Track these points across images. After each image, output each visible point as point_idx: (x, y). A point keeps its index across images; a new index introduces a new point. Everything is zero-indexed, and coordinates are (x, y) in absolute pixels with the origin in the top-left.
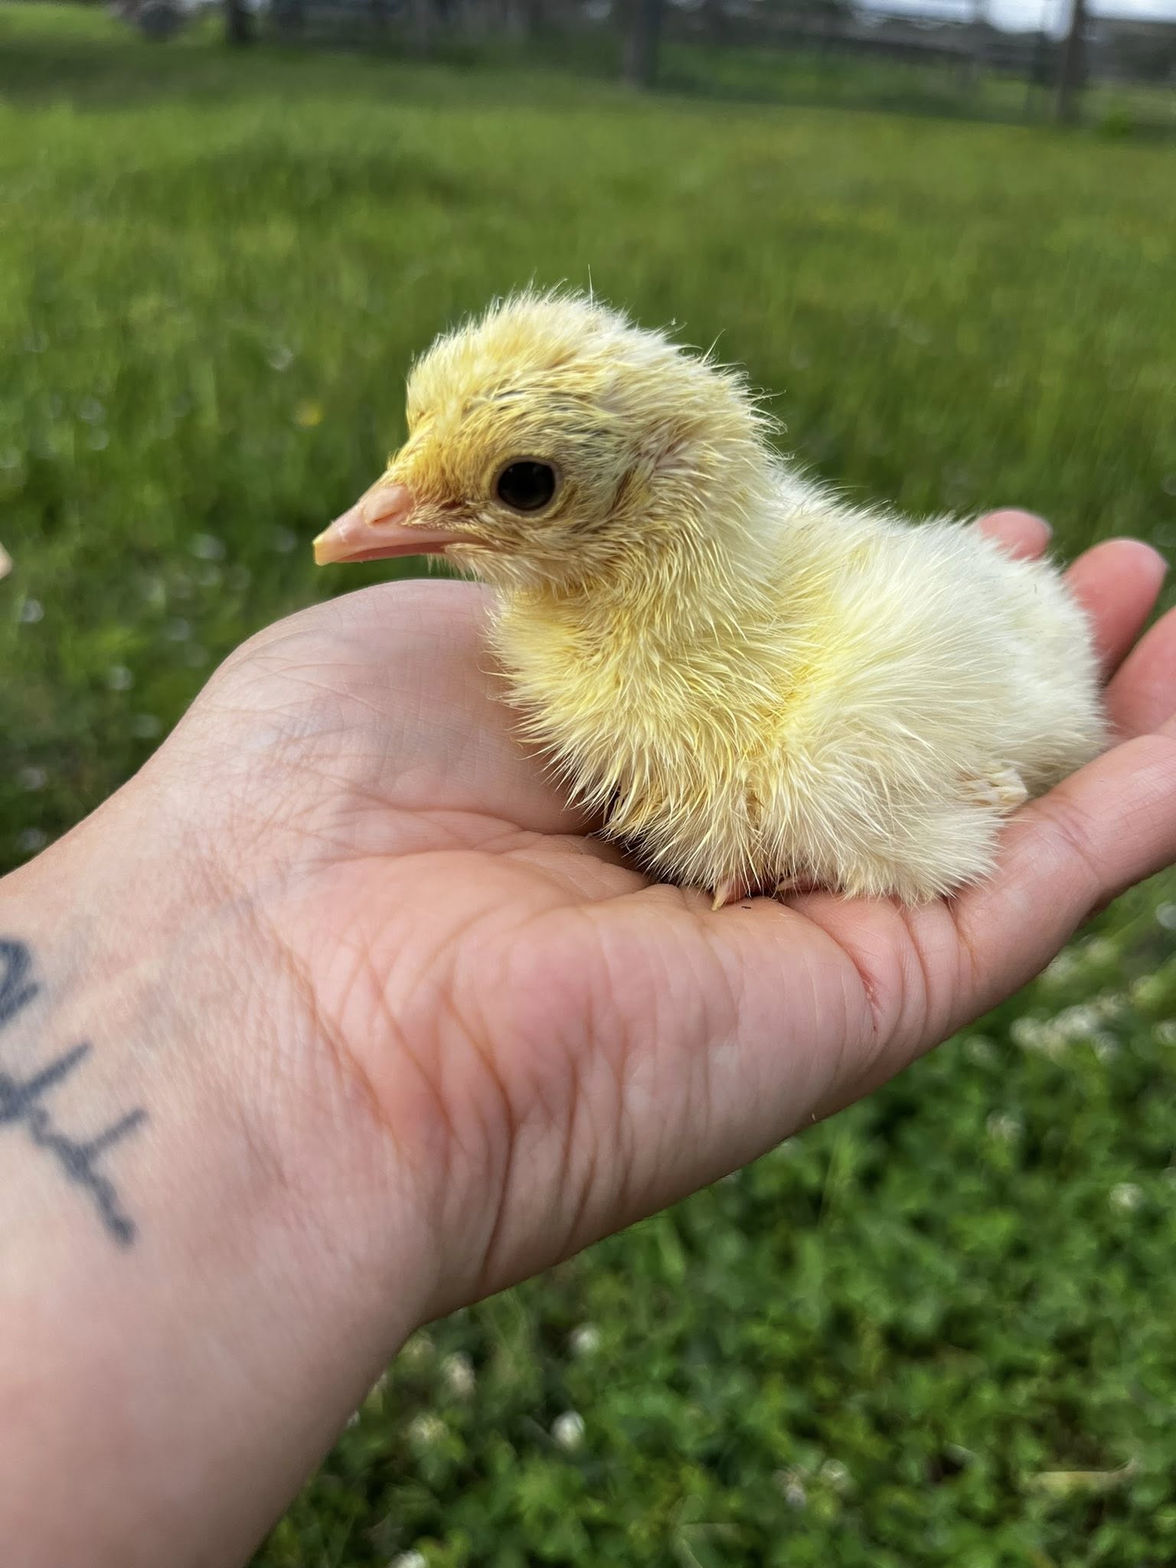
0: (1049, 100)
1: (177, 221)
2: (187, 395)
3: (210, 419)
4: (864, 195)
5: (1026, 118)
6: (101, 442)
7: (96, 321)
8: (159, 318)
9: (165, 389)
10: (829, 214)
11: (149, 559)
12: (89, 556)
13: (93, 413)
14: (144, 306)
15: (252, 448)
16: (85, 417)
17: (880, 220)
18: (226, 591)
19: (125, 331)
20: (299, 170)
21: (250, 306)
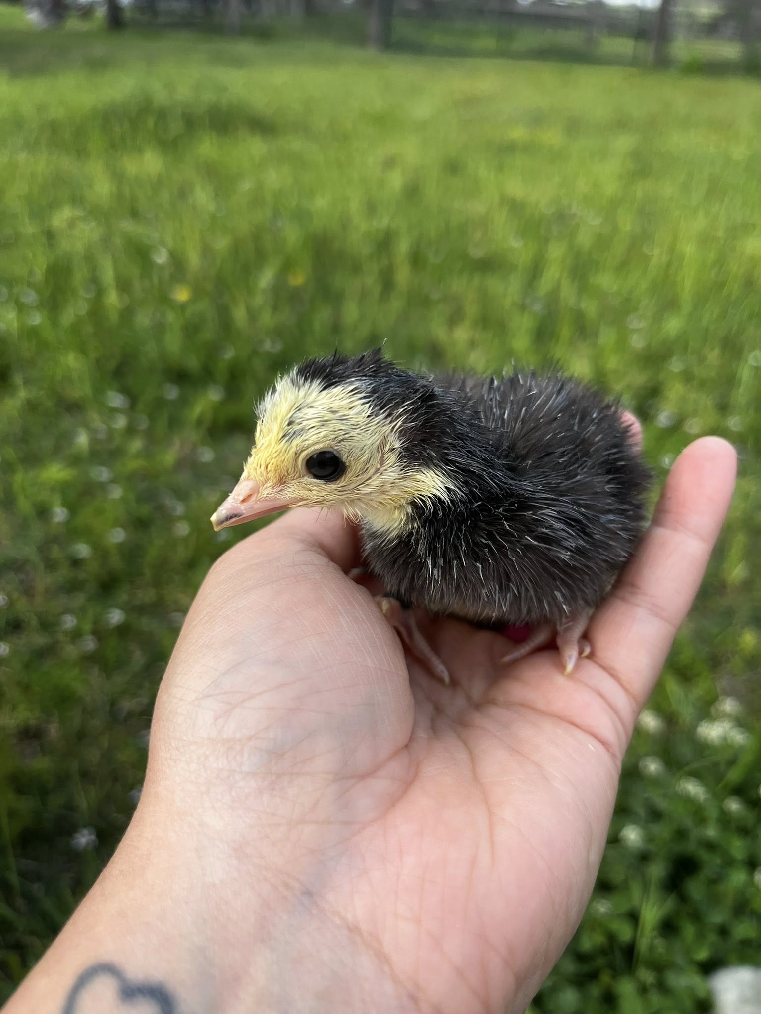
0: (647, 50)
1: (81, 153)
2: (95, 282)
3: (113, 299)
4: (537, 119)
5: (634, 62)
6: (36, 319)
7: (29, 228)
8: (72, 224)
9: (79, 276)
10: (518, 133)
11: (74, 408)
12: (32, 406)
13: (30, 297)
14: (61, 218)
15: (143, 320)
16: (24, 300)
17: (552, 137)
18: (131, 431)
19: (50, 236)
20: (162, 115)
21: (135, 214)
